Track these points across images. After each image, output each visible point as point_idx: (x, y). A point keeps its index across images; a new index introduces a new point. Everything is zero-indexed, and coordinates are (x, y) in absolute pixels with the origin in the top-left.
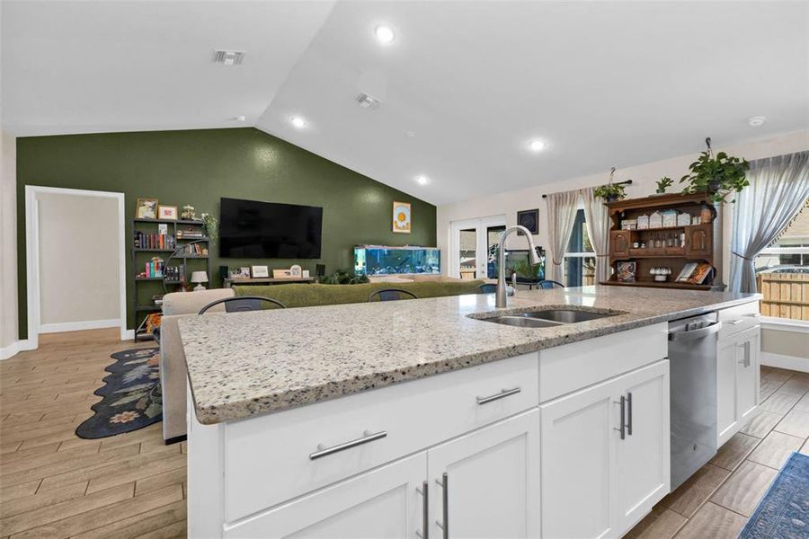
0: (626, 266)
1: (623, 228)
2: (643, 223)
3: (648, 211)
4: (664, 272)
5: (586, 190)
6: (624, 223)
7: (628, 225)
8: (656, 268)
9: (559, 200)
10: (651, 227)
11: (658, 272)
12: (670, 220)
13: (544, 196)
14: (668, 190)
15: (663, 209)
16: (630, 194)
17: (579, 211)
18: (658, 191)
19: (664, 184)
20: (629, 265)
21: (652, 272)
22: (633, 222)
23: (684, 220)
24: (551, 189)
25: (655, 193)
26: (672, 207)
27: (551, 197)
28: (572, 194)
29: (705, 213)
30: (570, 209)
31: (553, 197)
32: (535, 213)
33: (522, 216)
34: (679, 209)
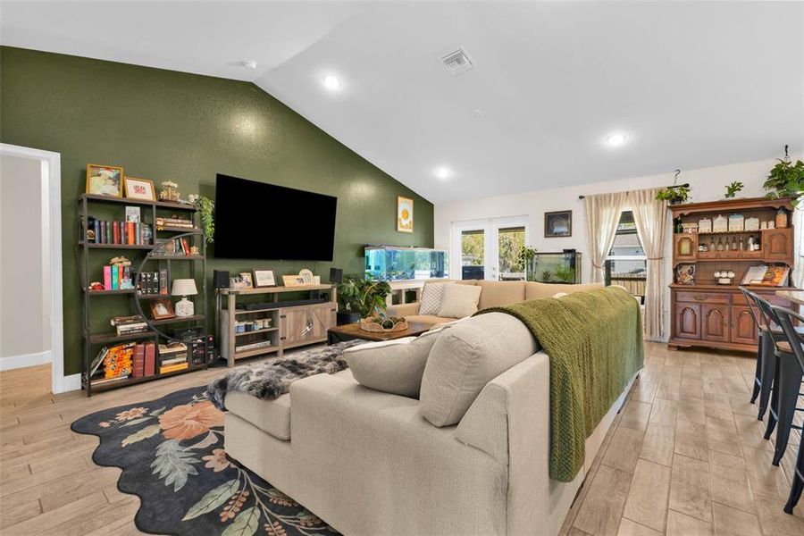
0: (686, 269)
1: (685, 231)
2: (705, 227)
3: (711, 215)
4: (732, 275)
5: (634, 192)
6: (685, 225)
7: (689, 228)
8: (720, 272)
9: (600, 201)
10: (714, 231)
11: (724, 274)
12: (737, 224)
13: (581, 197)
14: (738, 195)
15: (729, 214)
16: (694, 197)
17: (624, 213)
18: (727, 196)
19: (733, 189)
20: (689, 268)
21: (717, 275)
22: (694, 225)
23: (752, 224)
24: (590, 190)
25: (723, 198)
26: (738, 212)
27: (590, 197)
28: (617, 196)
29: (782, 218)
30: (614, 211)
31: (593, 198)
32: (566, 215)
34: (747, 213)
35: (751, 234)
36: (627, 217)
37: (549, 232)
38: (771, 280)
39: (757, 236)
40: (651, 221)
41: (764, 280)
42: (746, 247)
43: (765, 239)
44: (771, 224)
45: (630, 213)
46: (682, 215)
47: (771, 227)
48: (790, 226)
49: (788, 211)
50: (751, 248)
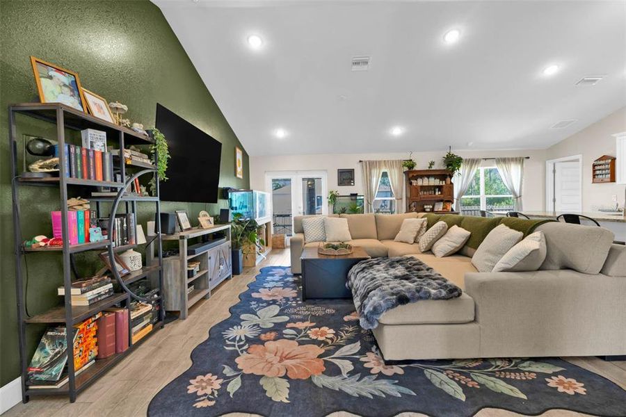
2: (420, 182)
3: (422, 177)
4: (431, 207)
5: (388, 161)
7: (414, 182)
8: (427, 205)
9: (370, 165)
10: (424, 185)
12: (434, 182)
13: (360, 161)
14: (434, 168)
15: (428, 176)
17: (383, 173)
19: (432, 164)
22: (415, 181)
23: (437, 182)
24: (366, 157)
25: (428, 169)
26: (432, 176)
27: (366, 162)
28: (380, 162)
29: (448, 179)
30: (378, 171)
31: (368, 163)
32: (351, 172)
33: (342, 173)
34: (436, 177)
35: (437, 187)
36: (385, 175)
37: (341, 183)
38: (446, 208)
39: (440, 188)
40: (396, 179)
41: (443, 209)
42: (434, 193)
43: (444, 189)
44: (444, 182)
45: (386, 173)
46: (413, 176)
47: (444, 184)
48: (451, 183)
49: (451, 177)
50: (437, 193)
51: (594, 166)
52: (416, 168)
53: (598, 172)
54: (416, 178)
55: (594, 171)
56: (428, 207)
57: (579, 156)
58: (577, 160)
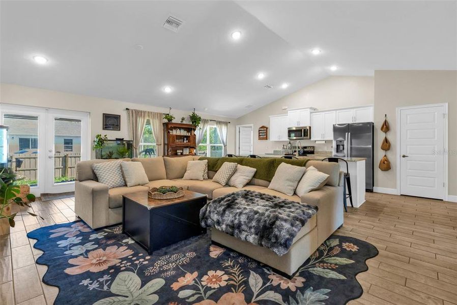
2: (175, 132)
3: (175, 128)
5: (151, 113)
7: (171, 132)
8: (178, 150)
9: (135, 114)
12: (183, 133)
13: (127, 109)
14: (184, 122)
15: (180, 128)
19: (183, 119)
23: (186, 133)
25: (180, 122)
26: (183, 128)
27: (132, 111)
28: (145, 112)
29: (193, 131)
30: (143, 120)
31: (134, 112)
32: (117, 118)
33: (106, 117)
34: (185, 129)
35: (186, 136)
37: (106, 127)
38: (191, 153)
39: (187, 137)
40: (156, 127)
41: (189, 153)
42: (184, 141)
44: (190, 133)
47: (190, 135)
48: (195, 135)
49: (194, 130)
50: (185, 142)
51: (259, 131)
52: (173, 121)
53: (260, 134)
54: (172, 129)
55: (259, 133)
56: (179, 152)
57: (252, 125)
58: (251, 127)
